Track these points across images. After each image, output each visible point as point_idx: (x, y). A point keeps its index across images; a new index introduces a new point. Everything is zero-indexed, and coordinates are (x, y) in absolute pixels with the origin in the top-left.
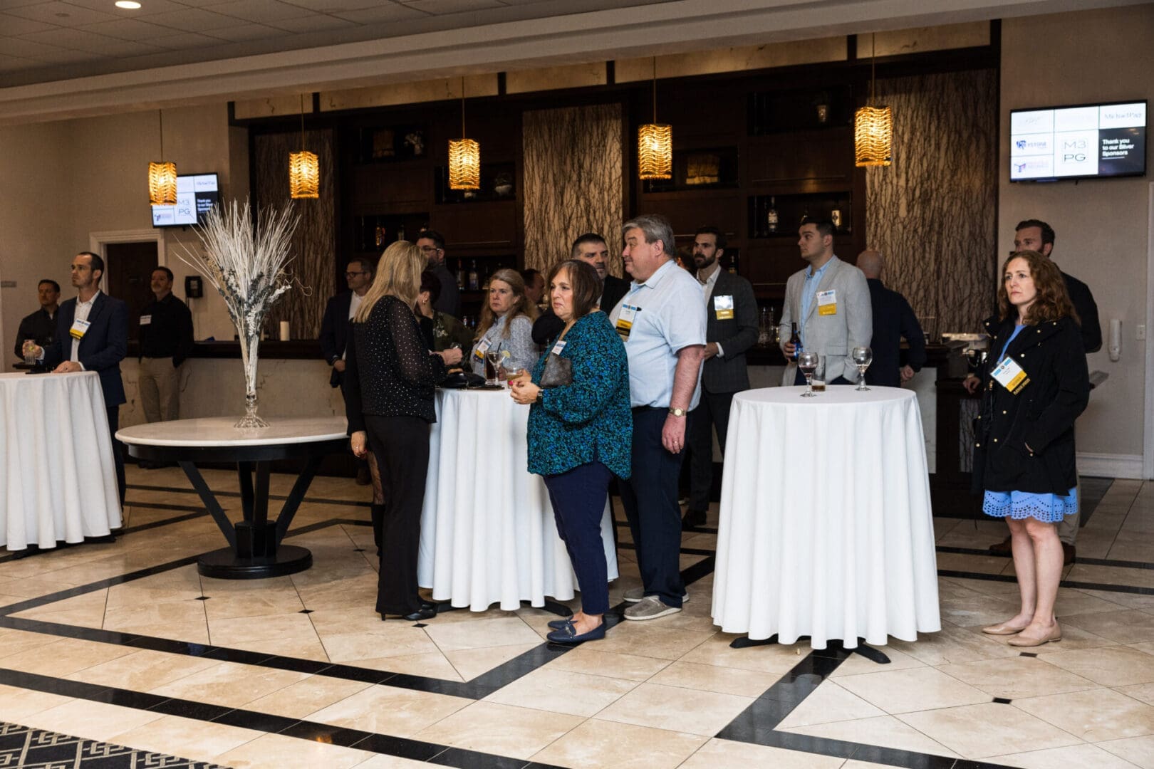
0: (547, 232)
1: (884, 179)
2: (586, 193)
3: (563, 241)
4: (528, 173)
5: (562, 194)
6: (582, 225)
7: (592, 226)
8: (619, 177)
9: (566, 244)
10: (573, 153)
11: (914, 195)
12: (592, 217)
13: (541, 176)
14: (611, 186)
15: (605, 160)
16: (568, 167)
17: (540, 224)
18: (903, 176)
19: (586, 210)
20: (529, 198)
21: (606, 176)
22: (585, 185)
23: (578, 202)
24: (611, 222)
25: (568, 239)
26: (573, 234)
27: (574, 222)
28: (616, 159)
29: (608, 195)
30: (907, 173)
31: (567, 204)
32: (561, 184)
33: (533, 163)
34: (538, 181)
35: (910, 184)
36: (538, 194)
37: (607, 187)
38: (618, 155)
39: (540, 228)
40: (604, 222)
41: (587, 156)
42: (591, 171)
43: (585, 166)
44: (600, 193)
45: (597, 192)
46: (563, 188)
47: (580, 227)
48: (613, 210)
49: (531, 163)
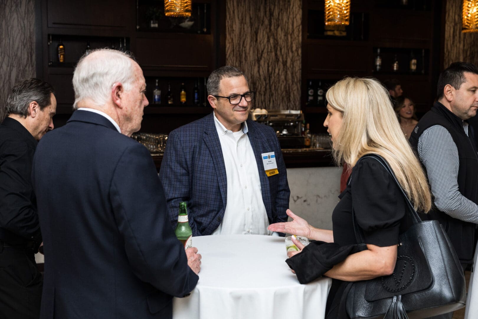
0: (244, 62)
1: (453, 43)
2: (275, 35)
3: (256, 69)
4: (230, 14)
5: (256, 33)
6: (271, 58)
7: (279, 60)
8: (299, 26)
9: (259, 71)
10: (266, 4)
11: (466, 54)
12: (279, 53)
13: (240, 18)
14: (293, 31)
15: (290, 12)
16: (262, 14)
17: (238, 55)
18: (462, 42)
19: (275, 46)
20: (230, 34)
21: (289, 23)
22: (274, 28)
23: (268, 41)
24: (292, 57)
25: (261, 68)
26: (264, 64)
27: (265, 55)
28: (297, 12)
29: (291, 38)
30: (464, 41)
31: (260, 41)
32: (256, 26)
33: (234, 6)
34: (237, 21)
35: (465, 48)
36: (237, 31)
37: (291, 32)
38: (299, 10)
39: (239, 58)
40: (288, 57)
41: (276, 8)
42: (278, 18)
43: (274, 14)
44: (285, 35)
45: (283, 34)
46: (257, 29)
47: (269, 58)
48: (294, 49)
49: (232, 7)
